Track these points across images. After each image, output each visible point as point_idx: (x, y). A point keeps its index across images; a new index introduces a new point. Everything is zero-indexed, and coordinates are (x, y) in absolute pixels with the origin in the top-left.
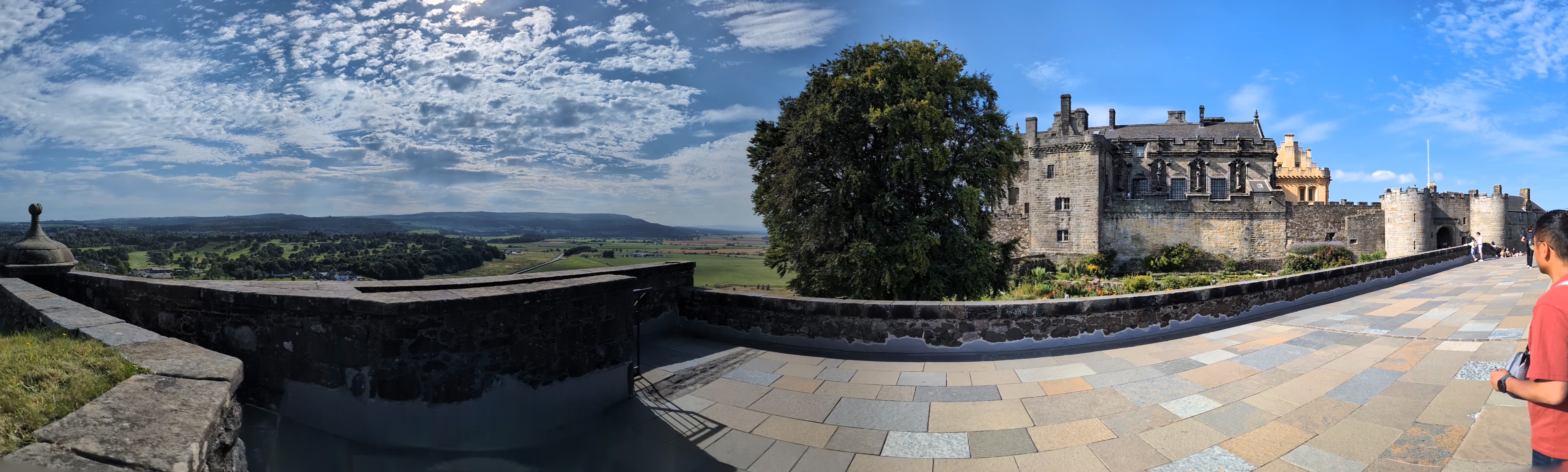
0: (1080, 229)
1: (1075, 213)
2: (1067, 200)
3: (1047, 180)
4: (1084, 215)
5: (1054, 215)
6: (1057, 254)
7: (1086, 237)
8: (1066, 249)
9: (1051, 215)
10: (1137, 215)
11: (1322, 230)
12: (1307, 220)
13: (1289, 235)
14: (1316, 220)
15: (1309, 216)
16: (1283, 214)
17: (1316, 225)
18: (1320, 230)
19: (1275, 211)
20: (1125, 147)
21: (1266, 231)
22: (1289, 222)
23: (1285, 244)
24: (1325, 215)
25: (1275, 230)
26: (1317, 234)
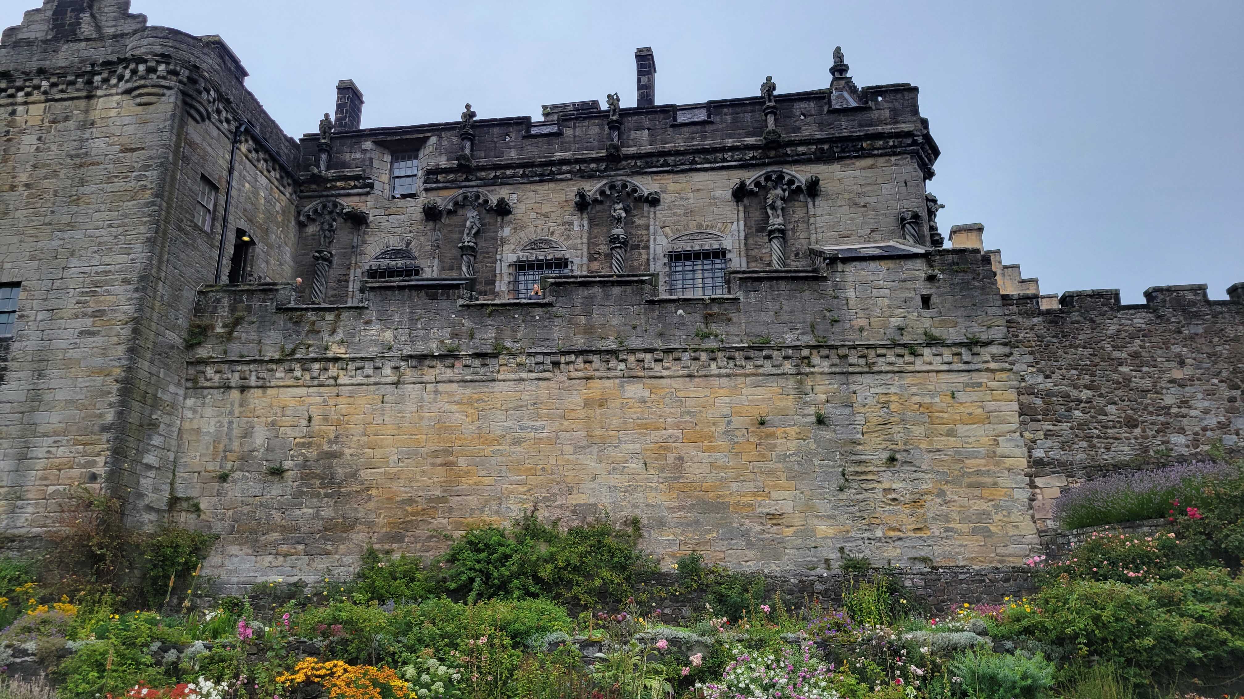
7: (63, 455)
11: (1221, 426)
12: (1128, 380)
13: (1038, 453)
14: (1178, 374)
15: (1135, 355)
16: (995, 349)
17: (1184, 403)
18: (1212, 421)
19: (953, 335)
20: (347, 157)
21: (918, 431)
22: (1030, 391)
23: (1022, 495)
24: (1223, 350)
25: (961, 429)
26: (1196, 443)
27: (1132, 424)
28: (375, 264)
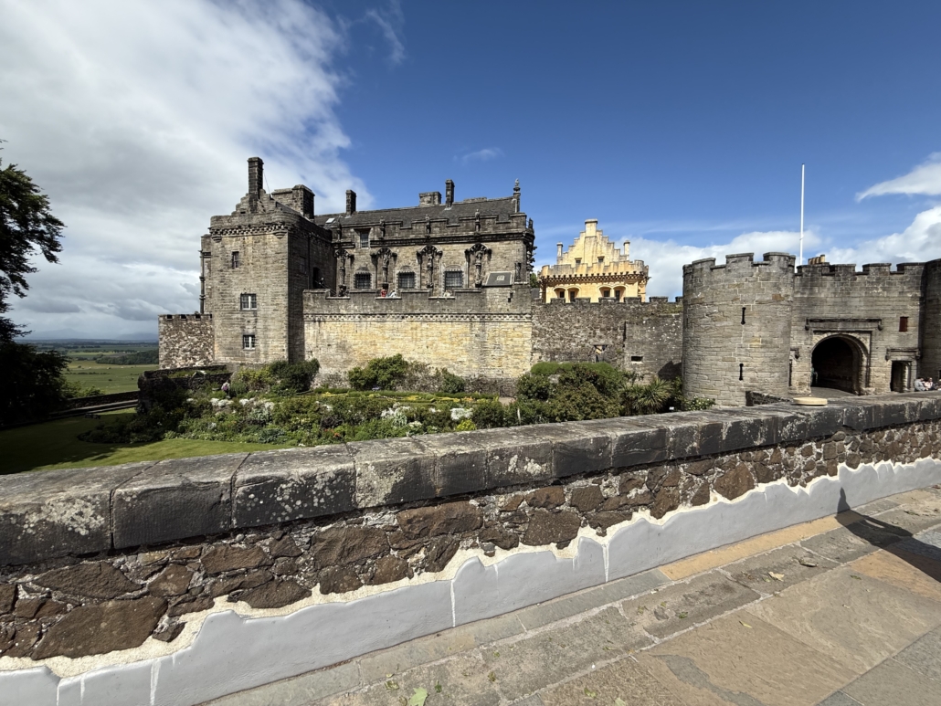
0: (268, 333)
1: (262, 313)
2: (254, 296)
3: (231, 270)
4: (273, 316)
5: (239, 316)
6: (242, 364)
7: (275, 344)
8: (252, 360)
9: (236, 316)
10: (342, 317)
11: (586, 341)
12: (563, 326)
13: (535, 346)
14: (577, 325)
15: (566, 319)
16: (527, 316)
17: (577, 334)
18: (583, 340)
19: (516, 311)
20: (346, 235)
21: (503, 339)
22: (536, 328)
23: (529, 358)
24: (591, 318)
25: (515, 339)
26: (578, 345)
27: (561, 339)
28: (357, 272)
